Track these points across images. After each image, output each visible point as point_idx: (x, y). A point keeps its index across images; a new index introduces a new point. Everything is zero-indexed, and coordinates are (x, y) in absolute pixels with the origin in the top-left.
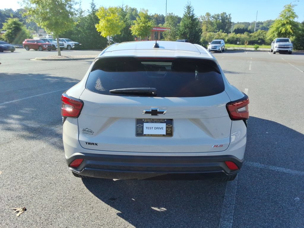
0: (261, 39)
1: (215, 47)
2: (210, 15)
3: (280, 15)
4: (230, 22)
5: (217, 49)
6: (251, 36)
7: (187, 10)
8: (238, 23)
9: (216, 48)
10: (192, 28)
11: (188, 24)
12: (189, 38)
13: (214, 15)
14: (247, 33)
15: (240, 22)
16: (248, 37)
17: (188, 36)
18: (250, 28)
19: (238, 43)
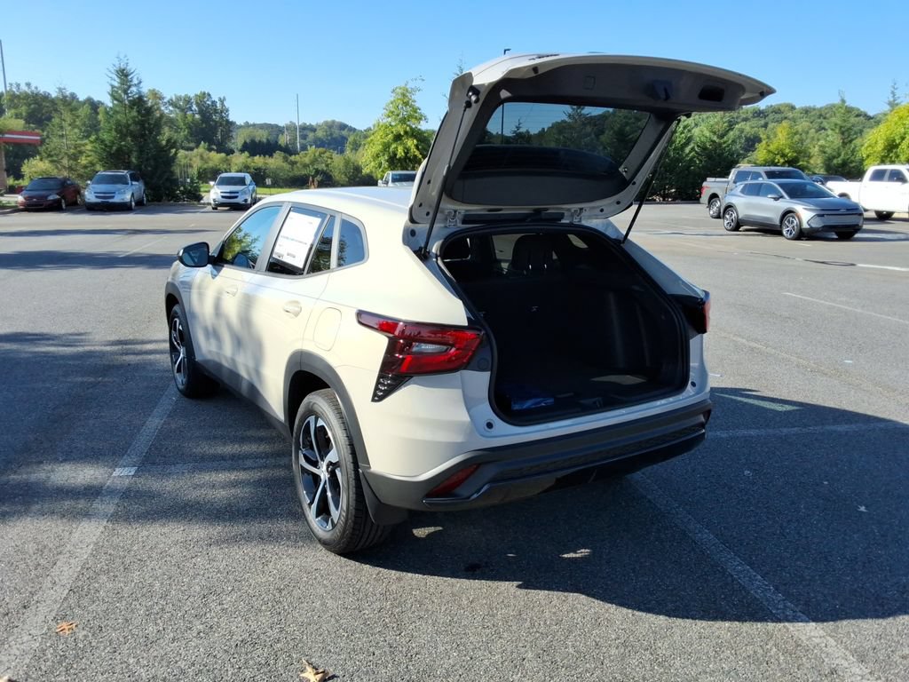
0: (323, 173)
1: (233, 195)
2: (163, 98)
3: (387, 112)
4: (227, 121)
5: (240, 200)
6: (293, 163)
7: (118, 80)
8: (247, 125)
9: (236, 197)
10: (143, 136)
11: (129, 122)
12: (138, 167)
13: (174, 99)
14: (283, 154)
15: (251, 122)
16: (286, 166)
17: (134, 160)
18: (284, 140)
19: (268, 181)
